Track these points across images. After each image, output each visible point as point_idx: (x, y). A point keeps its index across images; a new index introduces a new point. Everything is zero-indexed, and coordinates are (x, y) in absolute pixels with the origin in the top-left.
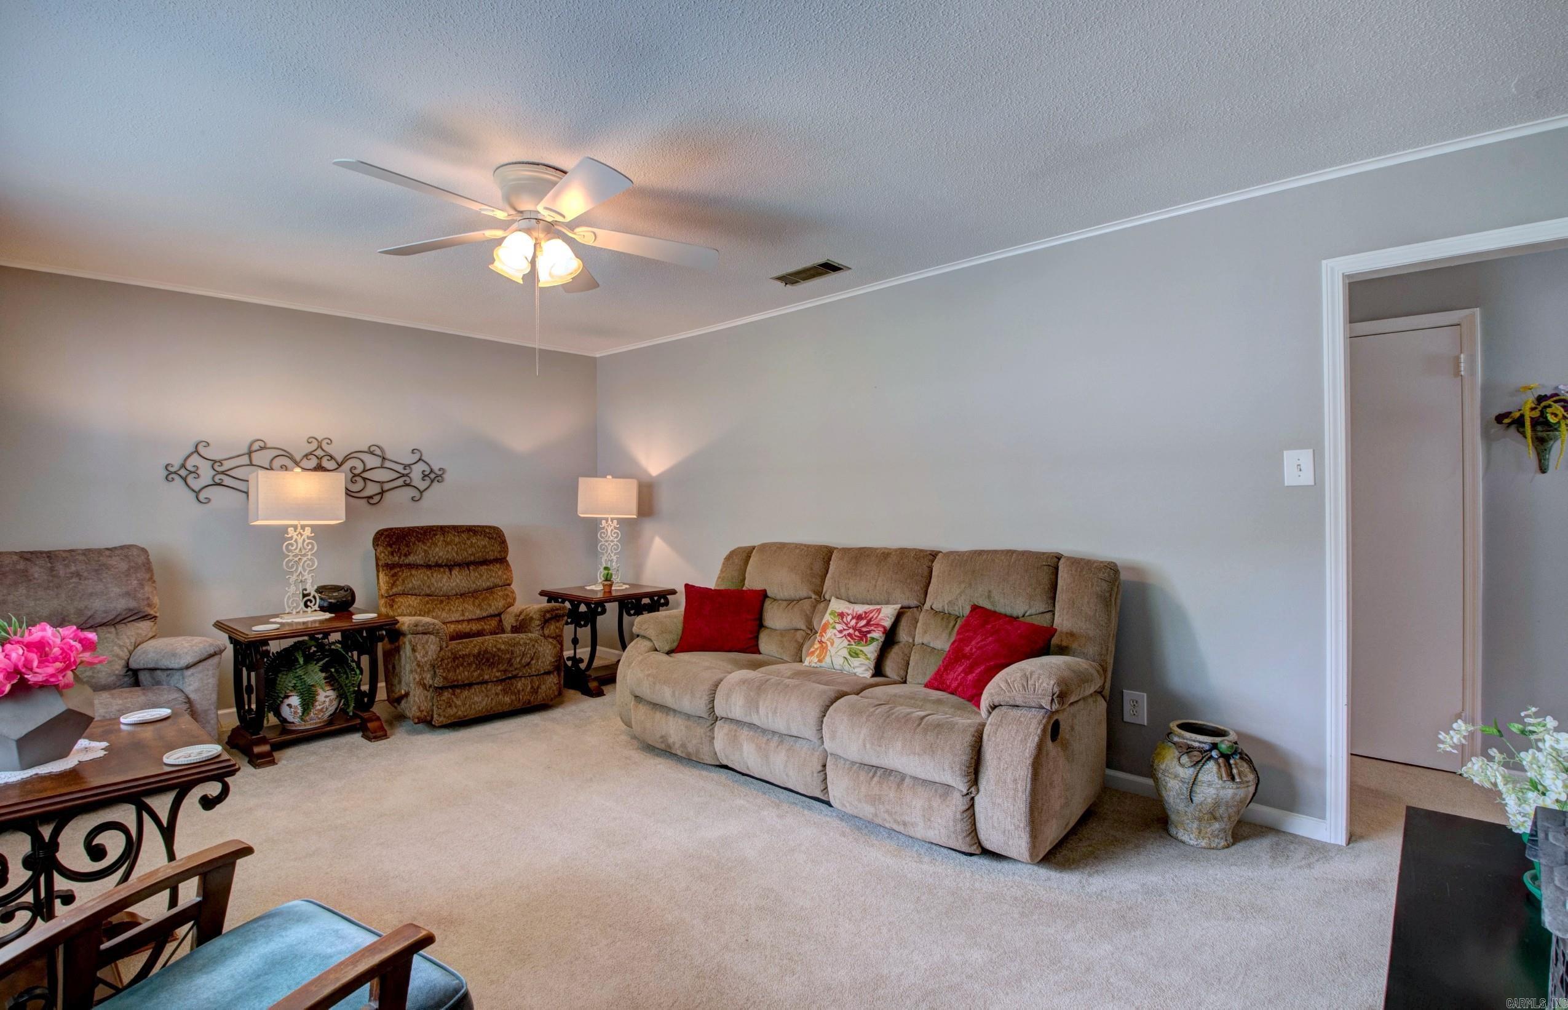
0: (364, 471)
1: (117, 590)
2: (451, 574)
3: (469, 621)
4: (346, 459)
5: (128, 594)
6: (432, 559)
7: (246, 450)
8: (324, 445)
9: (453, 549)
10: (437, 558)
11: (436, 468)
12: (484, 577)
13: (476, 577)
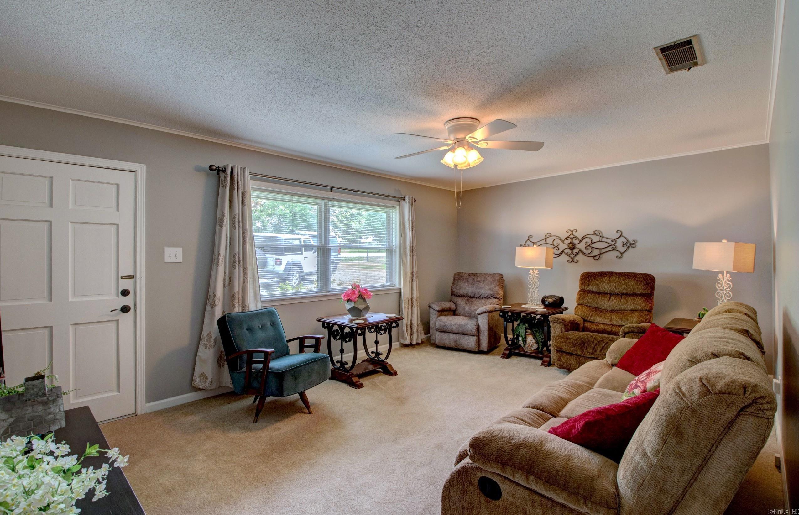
0: (591, 244)
1: (488, 287)
2: (610, 298)
3: (613, 325)
4: (584, 238)
5: (490, 289)
6: (601, 289)
7: (544, 238)
8: (574, 233)
9: (613, 285)
10: (604, 289)
11: (630, 240)
12: (629, 303)
13: (624, 302)
